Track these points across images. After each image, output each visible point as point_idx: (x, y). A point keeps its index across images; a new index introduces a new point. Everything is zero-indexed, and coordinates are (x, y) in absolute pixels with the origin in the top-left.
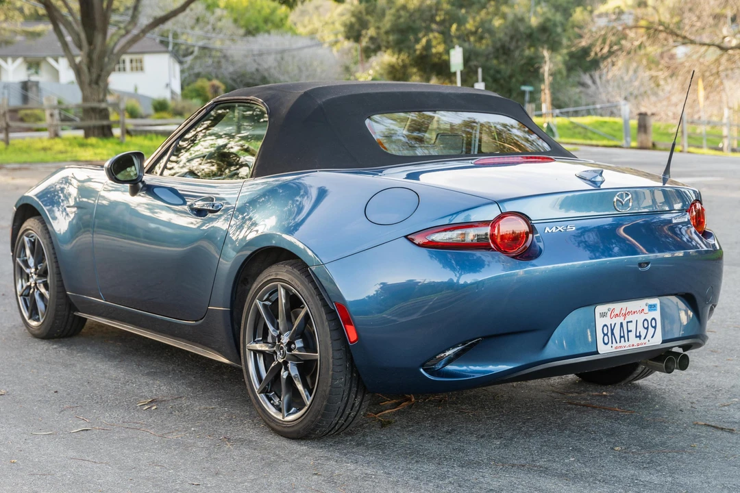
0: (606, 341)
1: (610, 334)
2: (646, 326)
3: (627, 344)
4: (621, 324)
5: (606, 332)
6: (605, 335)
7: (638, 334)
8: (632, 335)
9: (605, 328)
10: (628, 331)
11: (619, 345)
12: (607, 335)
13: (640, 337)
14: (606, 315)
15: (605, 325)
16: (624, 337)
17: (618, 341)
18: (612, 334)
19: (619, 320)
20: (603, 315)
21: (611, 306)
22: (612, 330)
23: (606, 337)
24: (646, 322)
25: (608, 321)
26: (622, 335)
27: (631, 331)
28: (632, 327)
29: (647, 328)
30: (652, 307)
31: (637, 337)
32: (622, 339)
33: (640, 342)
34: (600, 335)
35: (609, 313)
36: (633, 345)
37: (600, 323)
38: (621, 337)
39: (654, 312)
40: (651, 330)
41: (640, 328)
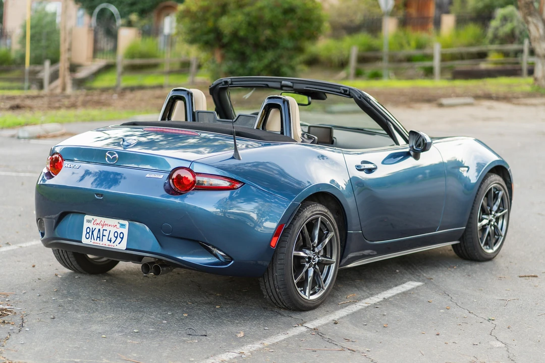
0: (87, 237)
1: (90, 233)
2: (116, 236)
3: (101, 242)
4: (99, 230)
5: (88, 231)
6: (87, 233)
7: (109, 239)
8: (105, 238)
9: (88, 229)
10: (103, 235)
11: (95, 241)
12: (89, 233)
13: (110, 241)
14: (91, 222)
15: (88, 227)
16: (99, 238)
17: (95, 239)
18: (92, 234)
19: (98, 227)
20: (89, 221)
21: (95, 218)
22: (93, 232)
23: (88, 235)
24: (116, 233)
25: (91, 225)
26: (99, 236)
27: (105, 236)
28: (106, 233)
29: (117, 237)
30: (123, 226)
31: (108, 240)
32: (98, 239)
33: (110, 244)
34: (84, 232)
35: (93, 221)
36: (105, 245)
37: (86, 225)
38: (97, 237)
39: (124, 229)
40: (119, 240)
41: (112, 236)
